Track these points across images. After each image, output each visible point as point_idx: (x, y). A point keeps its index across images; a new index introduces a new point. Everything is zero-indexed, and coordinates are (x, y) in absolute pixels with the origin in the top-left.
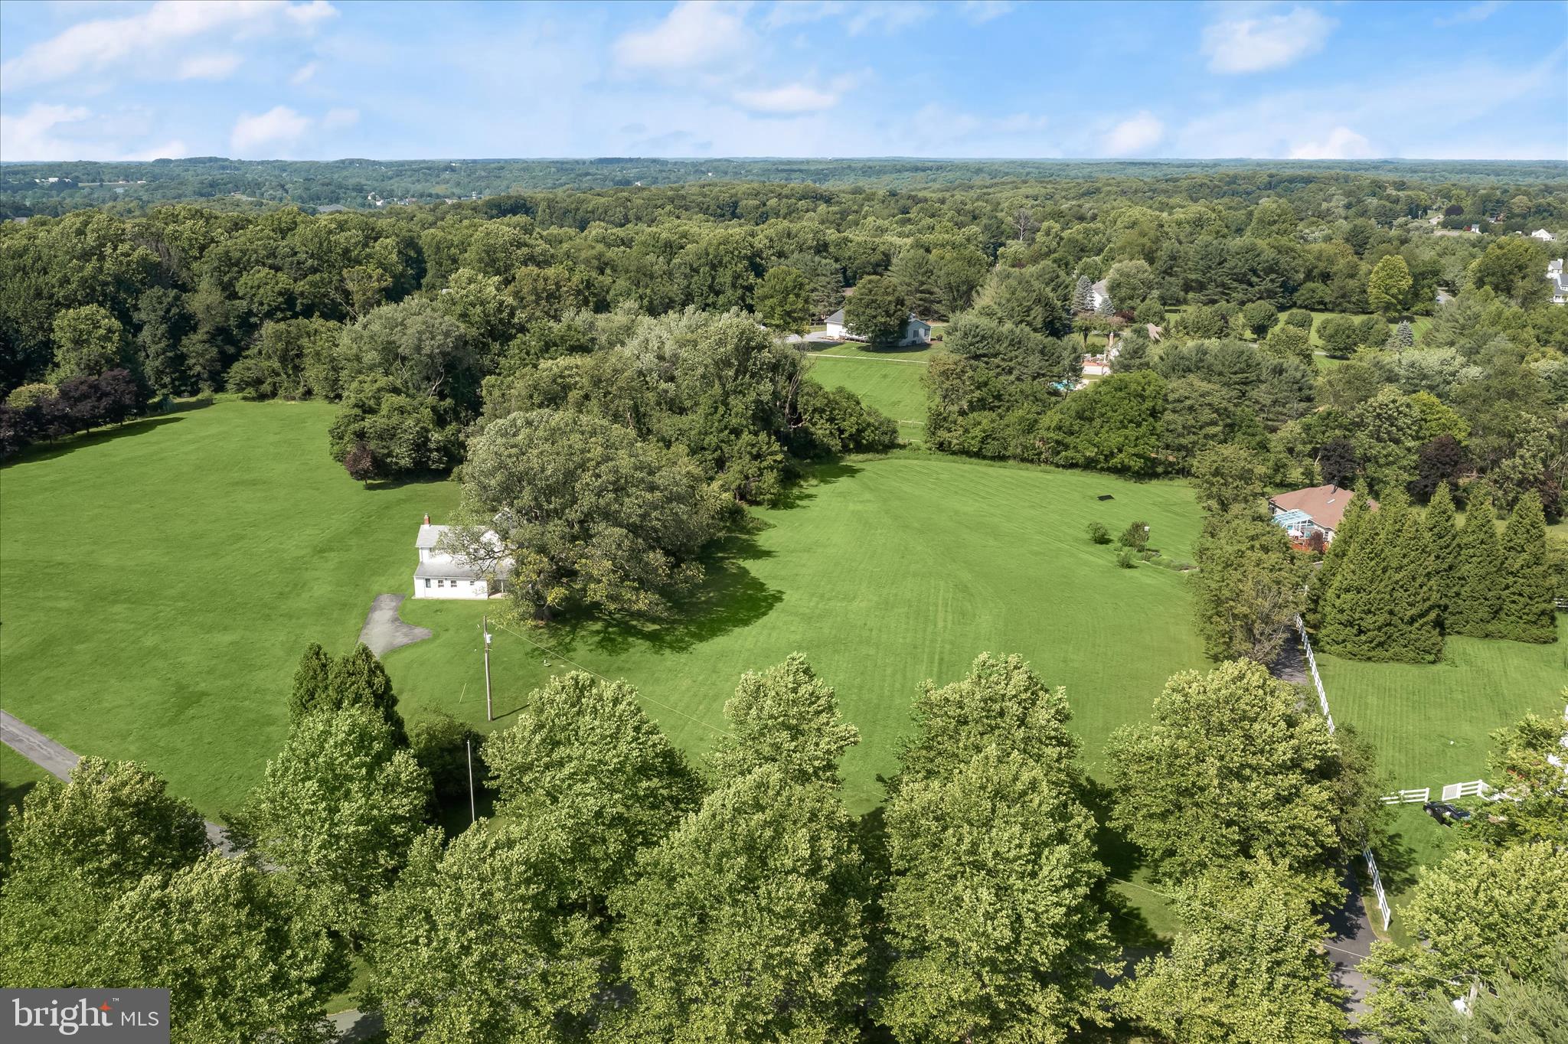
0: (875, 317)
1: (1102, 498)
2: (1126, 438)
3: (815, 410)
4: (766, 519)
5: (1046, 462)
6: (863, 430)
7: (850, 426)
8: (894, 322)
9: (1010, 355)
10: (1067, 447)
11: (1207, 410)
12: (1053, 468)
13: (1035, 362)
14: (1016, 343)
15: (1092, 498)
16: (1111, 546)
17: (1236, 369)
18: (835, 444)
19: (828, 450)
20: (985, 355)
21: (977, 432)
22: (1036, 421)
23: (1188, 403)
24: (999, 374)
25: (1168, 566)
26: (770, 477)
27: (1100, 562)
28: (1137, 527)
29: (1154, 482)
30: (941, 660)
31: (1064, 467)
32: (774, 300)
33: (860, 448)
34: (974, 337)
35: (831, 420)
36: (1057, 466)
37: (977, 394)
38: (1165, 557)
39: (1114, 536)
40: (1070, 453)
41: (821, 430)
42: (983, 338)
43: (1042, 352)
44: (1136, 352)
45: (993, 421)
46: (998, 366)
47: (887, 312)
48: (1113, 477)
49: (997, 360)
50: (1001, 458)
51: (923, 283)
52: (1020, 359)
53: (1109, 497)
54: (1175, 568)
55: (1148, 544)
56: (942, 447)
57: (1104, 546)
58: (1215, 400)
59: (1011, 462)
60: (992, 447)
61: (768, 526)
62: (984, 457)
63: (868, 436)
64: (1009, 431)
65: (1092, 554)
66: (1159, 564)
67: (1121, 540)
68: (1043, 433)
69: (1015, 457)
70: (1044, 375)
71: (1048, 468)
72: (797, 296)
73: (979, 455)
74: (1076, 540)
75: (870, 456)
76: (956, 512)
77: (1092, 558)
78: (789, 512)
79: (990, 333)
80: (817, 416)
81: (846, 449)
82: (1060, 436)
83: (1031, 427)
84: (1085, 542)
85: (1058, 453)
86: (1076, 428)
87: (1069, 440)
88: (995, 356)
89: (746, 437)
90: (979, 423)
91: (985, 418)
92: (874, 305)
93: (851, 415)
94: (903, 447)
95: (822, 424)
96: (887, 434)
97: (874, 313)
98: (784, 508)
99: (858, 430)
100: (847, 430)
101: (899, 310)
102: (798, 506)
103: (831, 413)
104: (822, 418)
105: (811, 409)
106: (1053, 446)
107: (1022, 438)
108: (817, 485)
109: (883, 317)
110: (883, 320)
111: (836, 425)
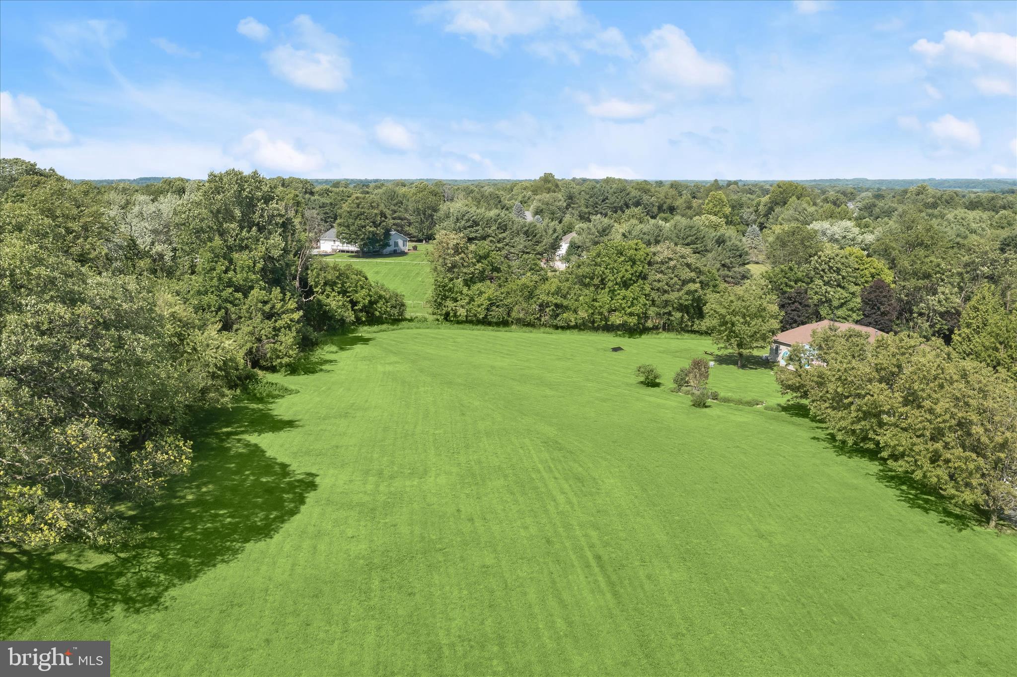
0: (365, 227)
1: (614, 350)
3: (325, 284)
4: (286, 385)
5: (545, 325)
6: (376, 302)
7: (361, 297)
8: (380, 231)
10: (564, 309)
11: (686, 269)
12: (551, 330)
15: (605, 350)
18: (350, 316)
19: (342, 321)
21: (483, 300)
22: (535, 288)
23: (672, 263)
25: (740, 403)
26: (288, 339)
27: (671, 403)
28: (698, 364)
31: (563, 328)
35: (344, 292)
36: (557, 328)
37: (479, 266)
40: (568, 315)
41: (334, 302)
42: (473, 223)
43: (526, 233)
44: (604, 231)
45: (495, 290)
47: (374, 223)
48: (607, 334)
49: (486, 243)
50: (505, 323)
51: (395, 212)
52: (507, 241)
53: (620, 349)
54: (748, 403)
56: (449, 317)
57: (660, 389)
58: (689, 260)
59: (514, 327)
60: (497, 313)
61: (287, 390)
62: (490, 324)
63: (380, 308)
64: (511, 298)
65: (655, 397)
67: (674, 381)
68: (543, 297)
69: (518, 321)
71: (547, 329)
73: (485, 322)
74: (627, 384)
75: (383, 327)
76: (493, 367)
77: (660, 401)
78: (311, 377)
79: (478, 218)
80: (328, 288)
81: (358, 322)
83: (531, 294)
84: (639, 387)
85: (558, 315)
89: (256, 293)
90: (483, 293)
92: (362, 217)
93: (362, 288)
94: (411, 320)
95: (335, 296)
96: (395, 307)
97: (363, 224)
98: (305, 373)
99: (370, 302)
100: (359, 302)
101: (384, 221)
102: (321, 370)
103: (343, 285)
104: (333, 290)
105: (322, 282)
106: (553, 310)
107: (525, 305)
108: (337, 352)
109: (371, 227)
110: (371, 229)
111: (348, 297)
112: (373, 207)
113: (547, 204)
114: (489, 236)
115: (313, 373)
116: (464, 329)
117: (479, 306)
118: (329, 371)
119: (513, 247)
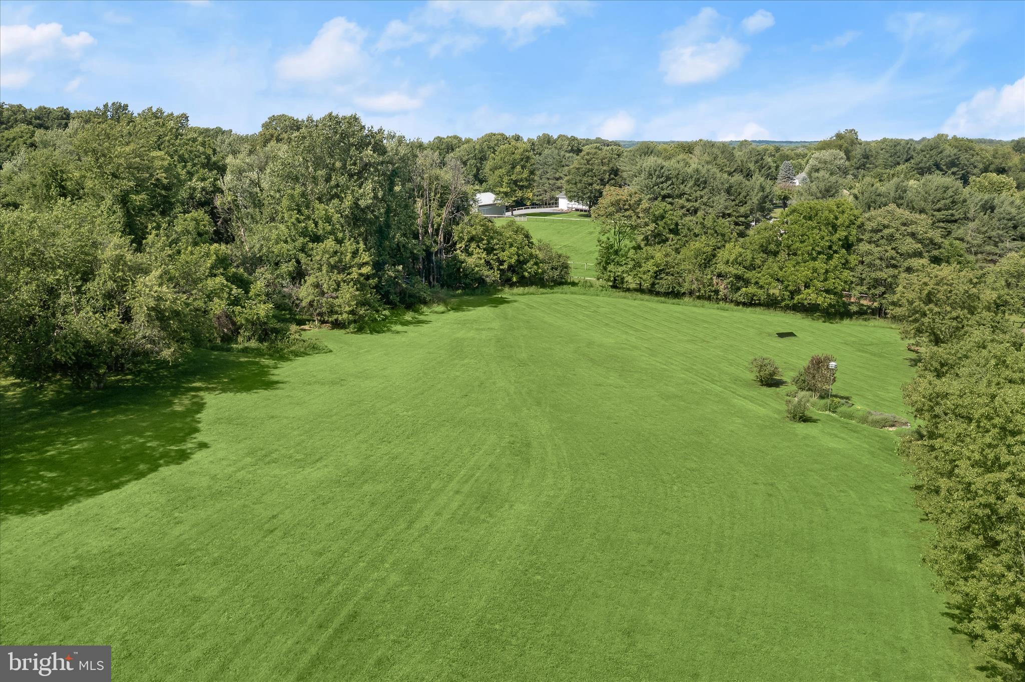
0: (591, 184)
1: (781, 335)
2: (815, 270)
5: (725, 299)
6: (525, 262)
7: (509, 256)
9: (694, 196)
10: (747, 282)
11: (909, 240)
12: (732, 306)
13: (721, 201)
14: (701, 183)
15: (769, 335)
16: (782, 390)
17: (938, 206)
18: (492, 276)
19: (481, 281)
20: (669, 196)
21: (649, 266)
22: (714, 256)
23: (886, 232)
24: (685, 215)
25: (864, 420)
26: (347, 292)
27: (762, 411)
28: (818, 364)
29: (846, 322)
30: (354, 616)
31: (744, 304)
32: (503, 171)
33: (524, 282)
34: (658, 177)
35: (489, 250)
36: (738, 303)
37: (652, 227)
38: (859, 407)
39: (787, 376)
40: (752, 289)
41: (474, 260)
42: (668, 178)
43: (728, 191)
44: (828, 191)
45: (667, 255)
46: (682, 207)
47: (602, 180)
48: (799, 315)
49: (682, 201)
50: (674, 294)
52: (705, 199)
53: (791, 334)
54: (875, 423)
55: (834, 388)
56: (617, 284)
57: (773, 388)
58: (920, 229)
59: (686, 299)
60: (665, 283)
62: (658, 294)
63: (530, 268)
64: (686, 266)
65: (752, 400)
66: (851, 417)
67: (796, 381)
68: (721, 267)
69: (691, 293)
70: (729, 215)
71: (727, 305)
72: (523, 167)
73: (652, 291)
74: (736, 380)
75: (532, 289)
77: (750, 406)
78: (376, 336)
79: (674, 173)
80: (473, 245)
81: (505, 281)
82: (740, 271)
83: (707, 261)
84: (747, 384)
85: (739, 289)
86: (758, 262)
87: (749, 275)
88: (680, 196)
90: (652, 258)
91: (659, 253)
92: (590, 174)
93: (511, 245)
94: (574, 284)
95: (478, 253)
96: (556, 269)
97: (590, 181)
98: (371, 333)
99: (518, 261)
100: (505, 261)
101: (613, 179)
102: (389, 330)
103: (489, 243)
104: (478, 246)
105: (466, 238)
106: (732, 282)
107: (698, 273)
108: (443, 313)
109: (598, 184)
110: (598, 188)
111: (495, 255)
112: (603, 164)
113: (825, 163)
114: (685, 194)
115: (378, 332)
116: (625, 298)
117: (644, 273)
118: (398, 332)
119: (712, 207)
